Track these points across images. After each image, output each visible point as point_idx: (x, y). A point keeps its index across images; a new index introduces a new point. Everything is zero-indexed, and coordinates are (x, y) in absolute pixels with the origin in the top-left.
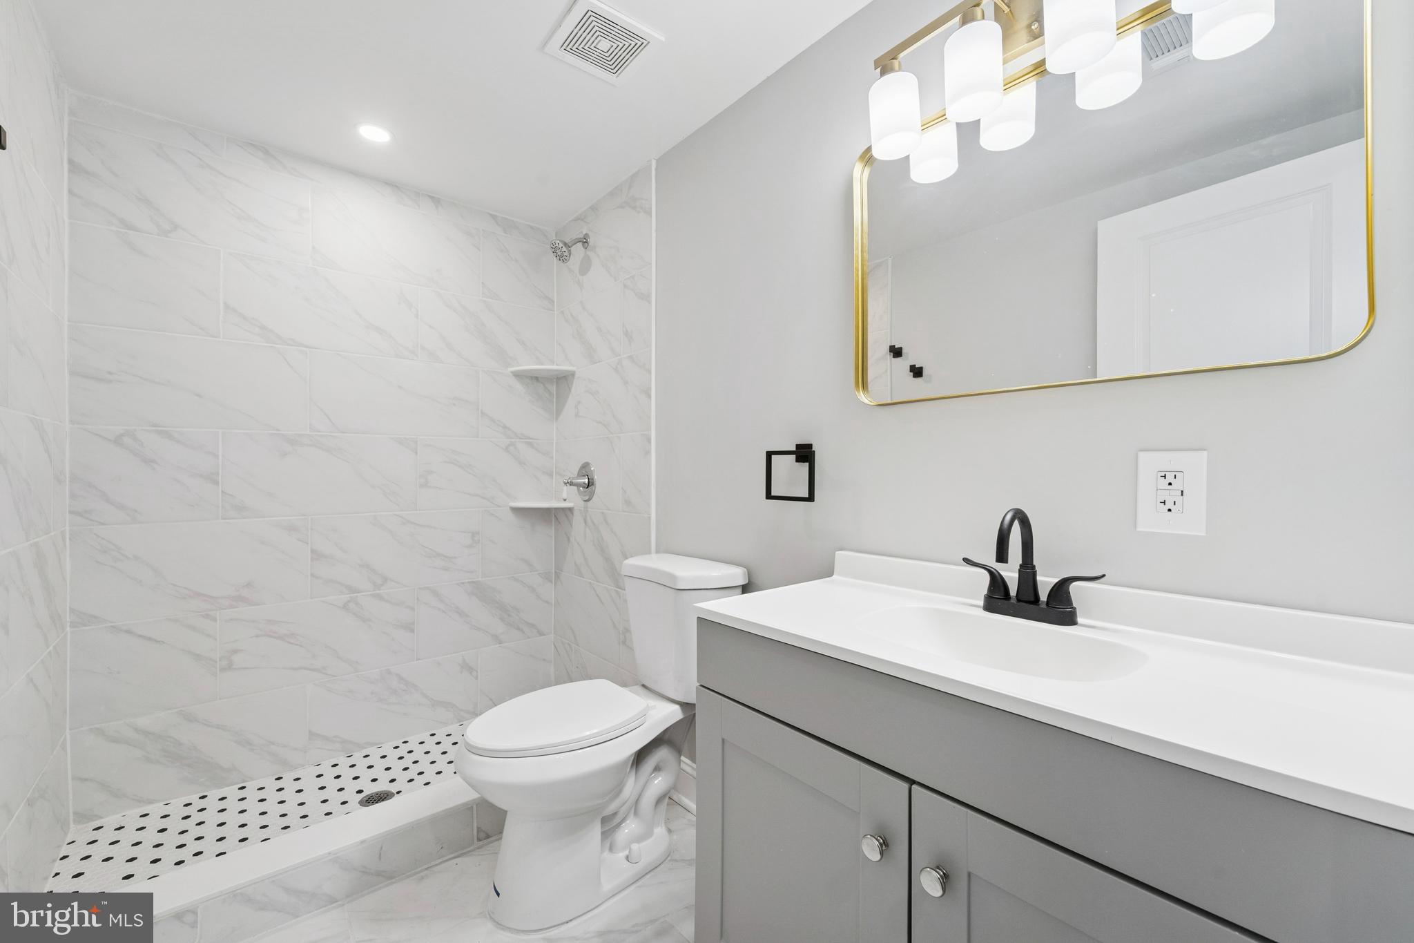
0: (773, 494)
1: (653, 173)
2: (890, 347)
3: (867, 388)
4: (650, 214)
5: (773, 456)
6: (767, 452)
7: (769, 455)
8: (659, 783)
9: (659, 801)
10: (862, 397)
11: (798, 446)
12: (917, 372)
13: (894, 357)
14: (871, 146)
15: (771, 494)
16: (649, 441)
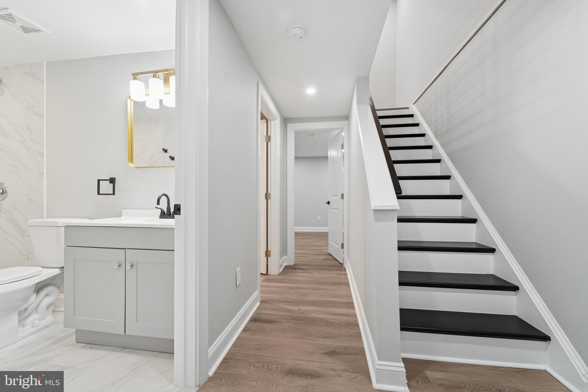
0: (100, 193)
1: (45, 67)
2: (163, 149)
3: (133, 162)
4: (43, 82)
5: (100, 181)
6: (98, 180)
7: (99, 181)
8: (48, 300)
9: (48, 307)
10: (131, 165)
11: (110, 178)
12: (172, 158)
13: (164, 152)
14: (130, 96)
15: (99, 193)
16: (43, 174)
